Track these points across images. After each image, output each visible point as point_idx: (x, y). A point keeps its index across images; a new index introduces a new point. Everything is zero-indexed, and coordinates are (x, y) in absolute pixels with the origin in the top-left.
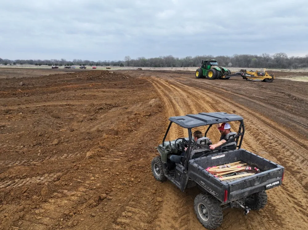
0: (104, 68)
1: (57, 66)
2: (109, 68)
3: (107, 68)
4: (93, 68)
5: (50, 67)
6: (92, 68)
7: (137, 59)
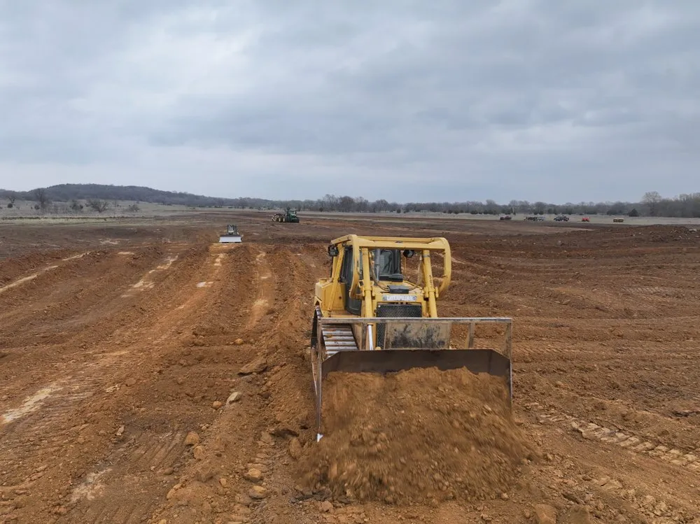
0: (609, 220)
1: (509, 216)
2: (620, 221)
3: (614, 221)
4: (583, 220)
5: (498, 218)
6: (581, 220)
7: (679, 199)
